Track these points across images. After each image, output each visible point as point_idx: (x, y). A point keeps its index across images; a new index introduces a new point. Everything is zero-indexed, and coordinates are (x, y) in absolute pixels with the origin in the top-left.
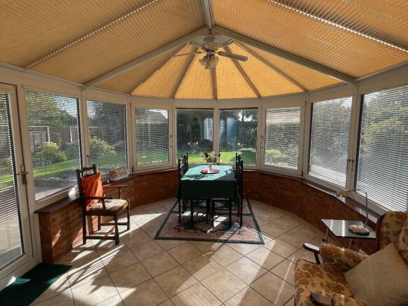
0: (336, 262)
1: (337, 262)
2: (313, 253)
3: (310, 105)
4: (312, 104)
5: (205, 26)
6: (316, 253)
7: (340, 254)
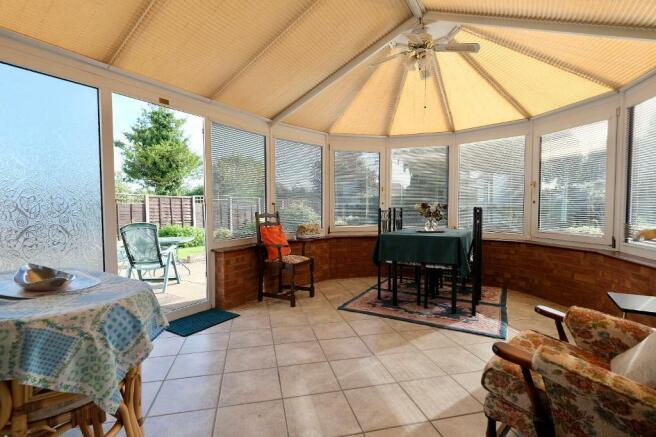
0: (596, 337)
1: (599, 339)
2: (553, 321)
3: (626, 113)
4: (631, 111)
5: (411, 15)
6: (558, 320)
7: (607, 323)
